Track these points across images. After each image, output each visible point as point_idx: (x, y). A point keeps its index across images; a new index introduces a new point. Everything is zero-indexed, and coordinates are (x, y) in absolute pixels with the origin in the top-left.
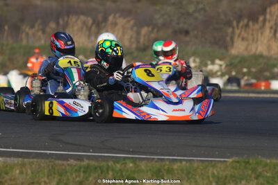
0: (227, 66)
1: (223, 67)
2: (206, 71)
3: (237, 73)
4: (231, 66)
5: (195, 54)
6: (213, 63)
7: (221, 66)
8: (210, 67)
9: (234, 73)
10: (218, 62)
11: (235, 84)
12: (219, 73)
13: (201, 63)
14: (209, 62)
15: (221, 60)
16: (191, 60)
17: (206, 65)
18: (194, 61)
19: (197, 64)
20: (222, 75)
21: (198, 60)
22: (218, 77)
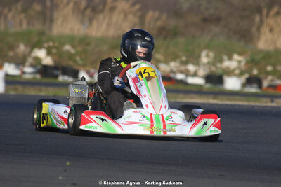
0: (247, 63)
1: (243, 63)
2: (222, 69)
3: (260, 72)
4: (252, 62)
5: (208, 47)
6: (230, 58)
7: (240, 62)
8: (227, 64)
9: (255, 72)
10: (236, 57)
11: (255, 85)
12: (237, 72)
13: (215, 58)
14: (225, 57)
15: (240, 54)
16: (204, 53)
17: (221, 61)
18: (207, 56)
19: (211, 60)
20: (241, 74)
21: (211, 54)
22: (236, 75)
